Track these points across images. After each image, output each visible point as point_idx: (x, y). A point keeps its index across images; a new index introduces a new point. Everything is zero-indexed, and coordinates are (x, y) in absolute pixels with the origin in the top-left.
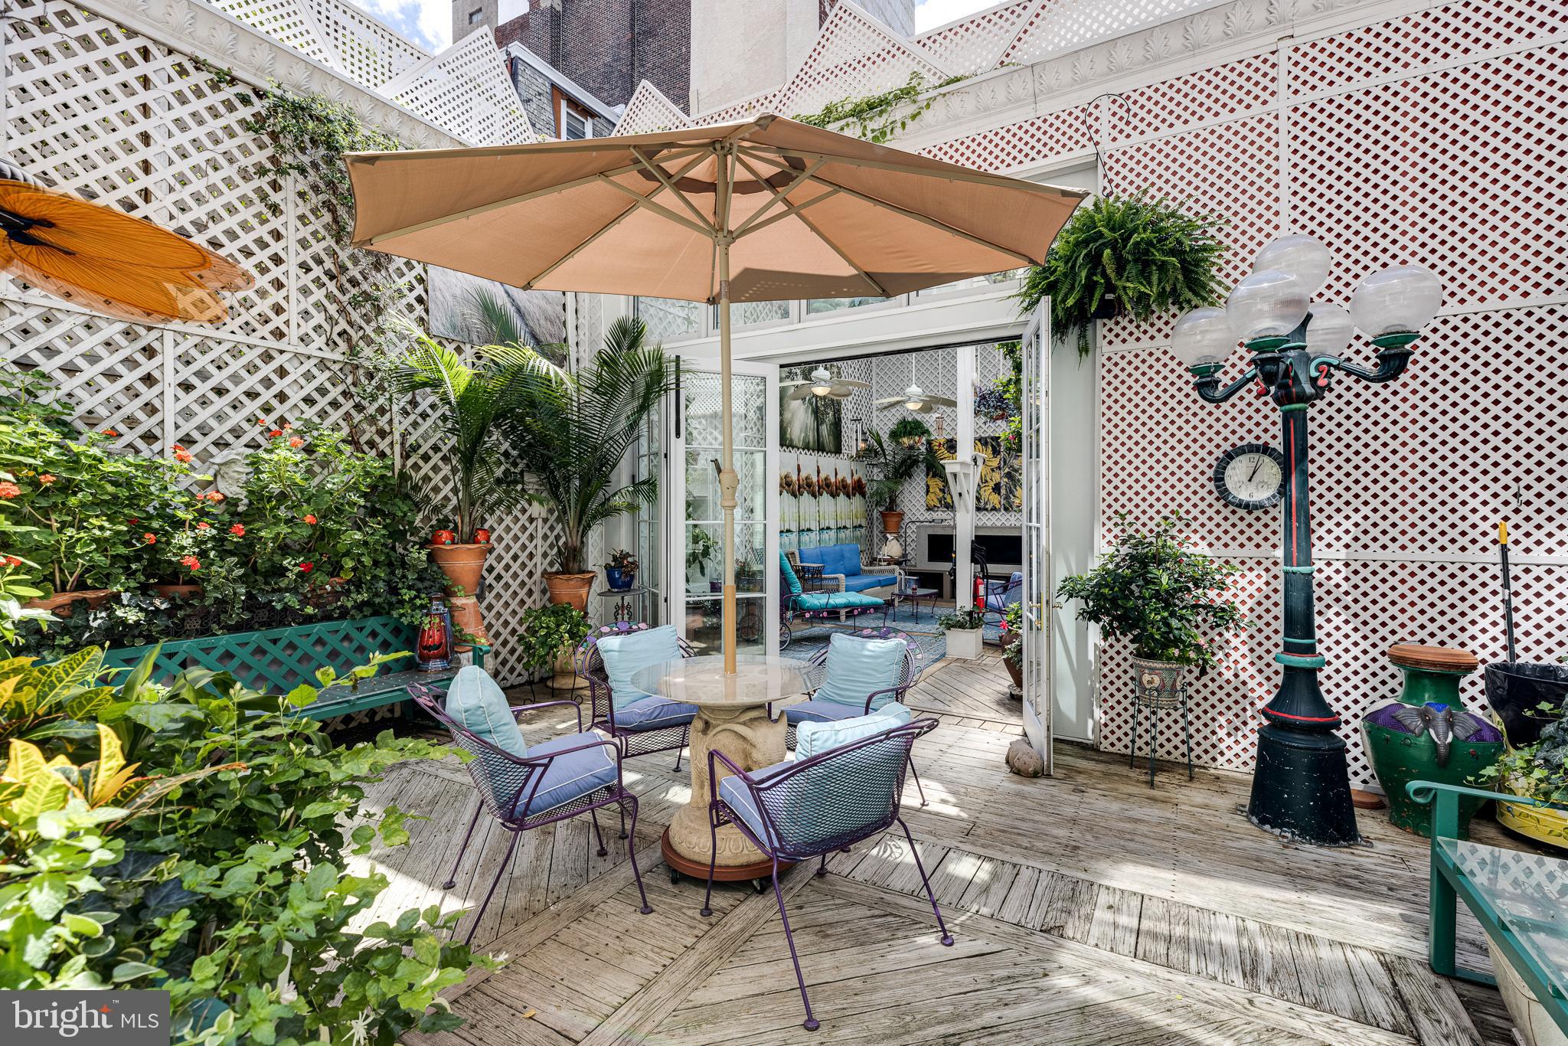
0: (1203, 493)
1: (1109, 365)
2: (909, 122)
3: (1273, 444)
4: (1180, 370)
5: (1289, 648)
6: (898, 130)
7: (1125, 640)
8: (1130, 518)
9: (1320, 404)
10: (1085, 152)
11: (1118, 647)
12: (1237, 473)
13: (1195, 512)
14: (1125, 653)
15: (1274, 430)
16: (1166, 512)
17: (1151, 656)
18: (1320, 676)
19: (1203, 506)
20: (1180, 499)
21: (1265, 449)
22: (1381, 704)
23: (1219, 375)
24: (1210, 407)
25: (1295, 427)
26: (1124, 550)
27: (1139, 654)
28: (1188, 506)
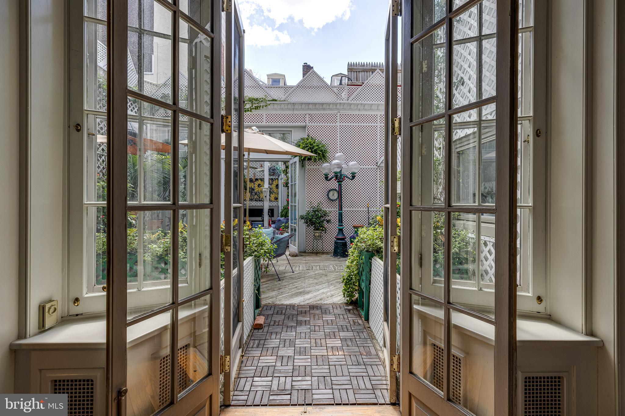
0: (325, 198)
1: (308, 170)
2: (264, 107)
3: (337, 189)
4: (322, 174)
5: (339, 226)
6: (261, 108)
7: (312, 227)
8: (312, 203)
9: (344, 182)
10: (303, 124)
11: (311, 228)
12: (331, 194)
13: (324, 202)
14: (312, 230)
15: (337, 186)
16: (318, 202)
17: (317, 230)
18: (343, 230)
19: (325, 200)
20: (321, 199)
21: (335, 190)
22: (351, 235)
23: (329, 176)
24: (328, 182)
25: (340, 186)
26: (311, 209)
27: (314, 230)
28: (322, 200)
